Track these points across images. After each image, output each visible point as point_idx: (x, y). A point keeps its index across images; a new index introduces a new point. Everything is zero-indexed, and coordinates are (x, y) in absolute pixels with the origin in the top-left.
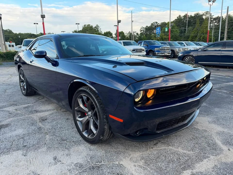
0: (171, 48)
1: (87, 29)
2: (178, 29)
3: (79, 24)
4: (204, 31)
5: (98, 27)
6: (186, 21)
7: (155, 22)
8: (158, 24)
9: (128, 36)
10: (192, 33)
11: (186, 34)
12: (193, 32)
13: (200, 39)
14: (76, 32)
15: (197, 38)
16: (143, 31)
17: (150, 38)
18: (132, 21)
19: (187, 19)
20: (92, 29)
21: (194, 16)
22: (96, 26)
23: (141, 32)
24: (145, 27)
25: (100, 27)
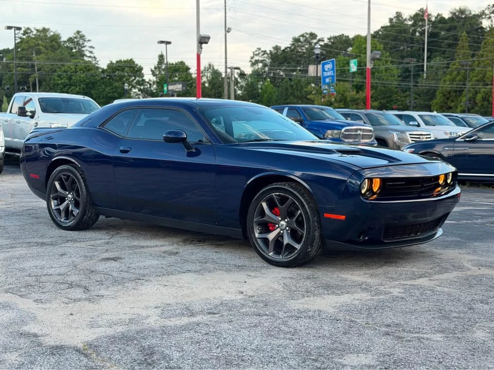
0: (374, 131)
2: (392, 62)
4: (485, 74)
5: (81, 42)
6: (422, 33)
7: (309, 32)
8: (319, 40)
10: (445, 81)
11: (424, 82)
12: (448, 77)
13: (475, 103)
15: (464, 99)
16: (260, 65)
17: (290, 91)
18: (228, 31)
19: (426, 27)
20: (56, 45)
21: (449, 18)
22: (75, 36)
23: (254, 66)
24: (270, 51)
25: (89, 40)
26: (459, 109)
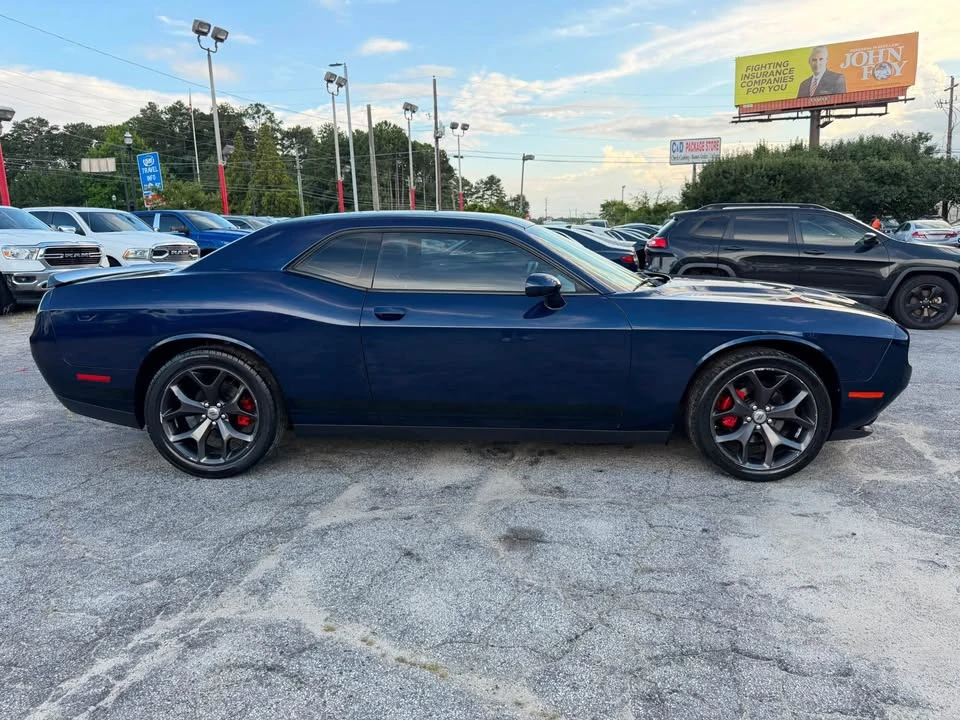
13: (261, 207)
15: (248, 202)
26: (245, 212)
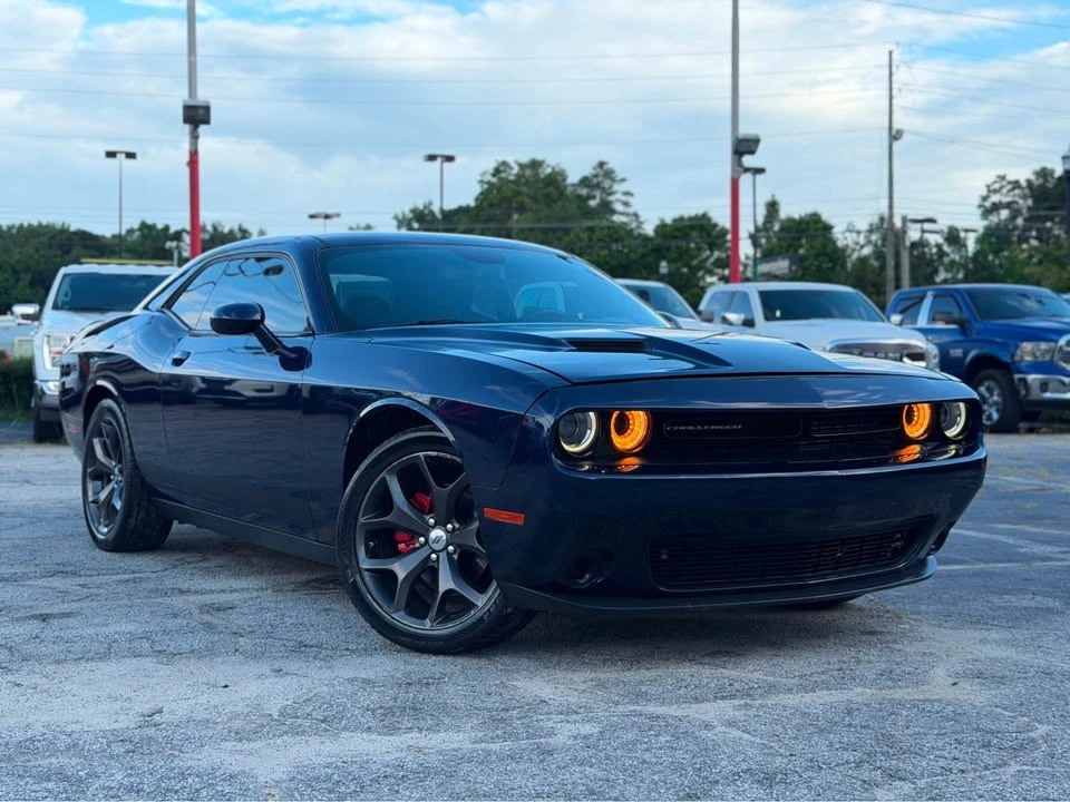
1: (518, 194)
3: (450, 159)
5: (606, 184)
9: (867, 251)
14: (422, 218)
16: (1004, 214)
18: (895, 136)
20: (555, 194)
22: (594, 172)
23: (991, 218)
24: (1029, 181)
25: (623, 180)
